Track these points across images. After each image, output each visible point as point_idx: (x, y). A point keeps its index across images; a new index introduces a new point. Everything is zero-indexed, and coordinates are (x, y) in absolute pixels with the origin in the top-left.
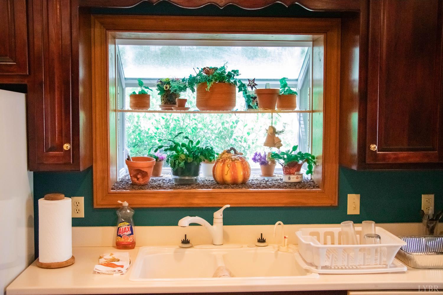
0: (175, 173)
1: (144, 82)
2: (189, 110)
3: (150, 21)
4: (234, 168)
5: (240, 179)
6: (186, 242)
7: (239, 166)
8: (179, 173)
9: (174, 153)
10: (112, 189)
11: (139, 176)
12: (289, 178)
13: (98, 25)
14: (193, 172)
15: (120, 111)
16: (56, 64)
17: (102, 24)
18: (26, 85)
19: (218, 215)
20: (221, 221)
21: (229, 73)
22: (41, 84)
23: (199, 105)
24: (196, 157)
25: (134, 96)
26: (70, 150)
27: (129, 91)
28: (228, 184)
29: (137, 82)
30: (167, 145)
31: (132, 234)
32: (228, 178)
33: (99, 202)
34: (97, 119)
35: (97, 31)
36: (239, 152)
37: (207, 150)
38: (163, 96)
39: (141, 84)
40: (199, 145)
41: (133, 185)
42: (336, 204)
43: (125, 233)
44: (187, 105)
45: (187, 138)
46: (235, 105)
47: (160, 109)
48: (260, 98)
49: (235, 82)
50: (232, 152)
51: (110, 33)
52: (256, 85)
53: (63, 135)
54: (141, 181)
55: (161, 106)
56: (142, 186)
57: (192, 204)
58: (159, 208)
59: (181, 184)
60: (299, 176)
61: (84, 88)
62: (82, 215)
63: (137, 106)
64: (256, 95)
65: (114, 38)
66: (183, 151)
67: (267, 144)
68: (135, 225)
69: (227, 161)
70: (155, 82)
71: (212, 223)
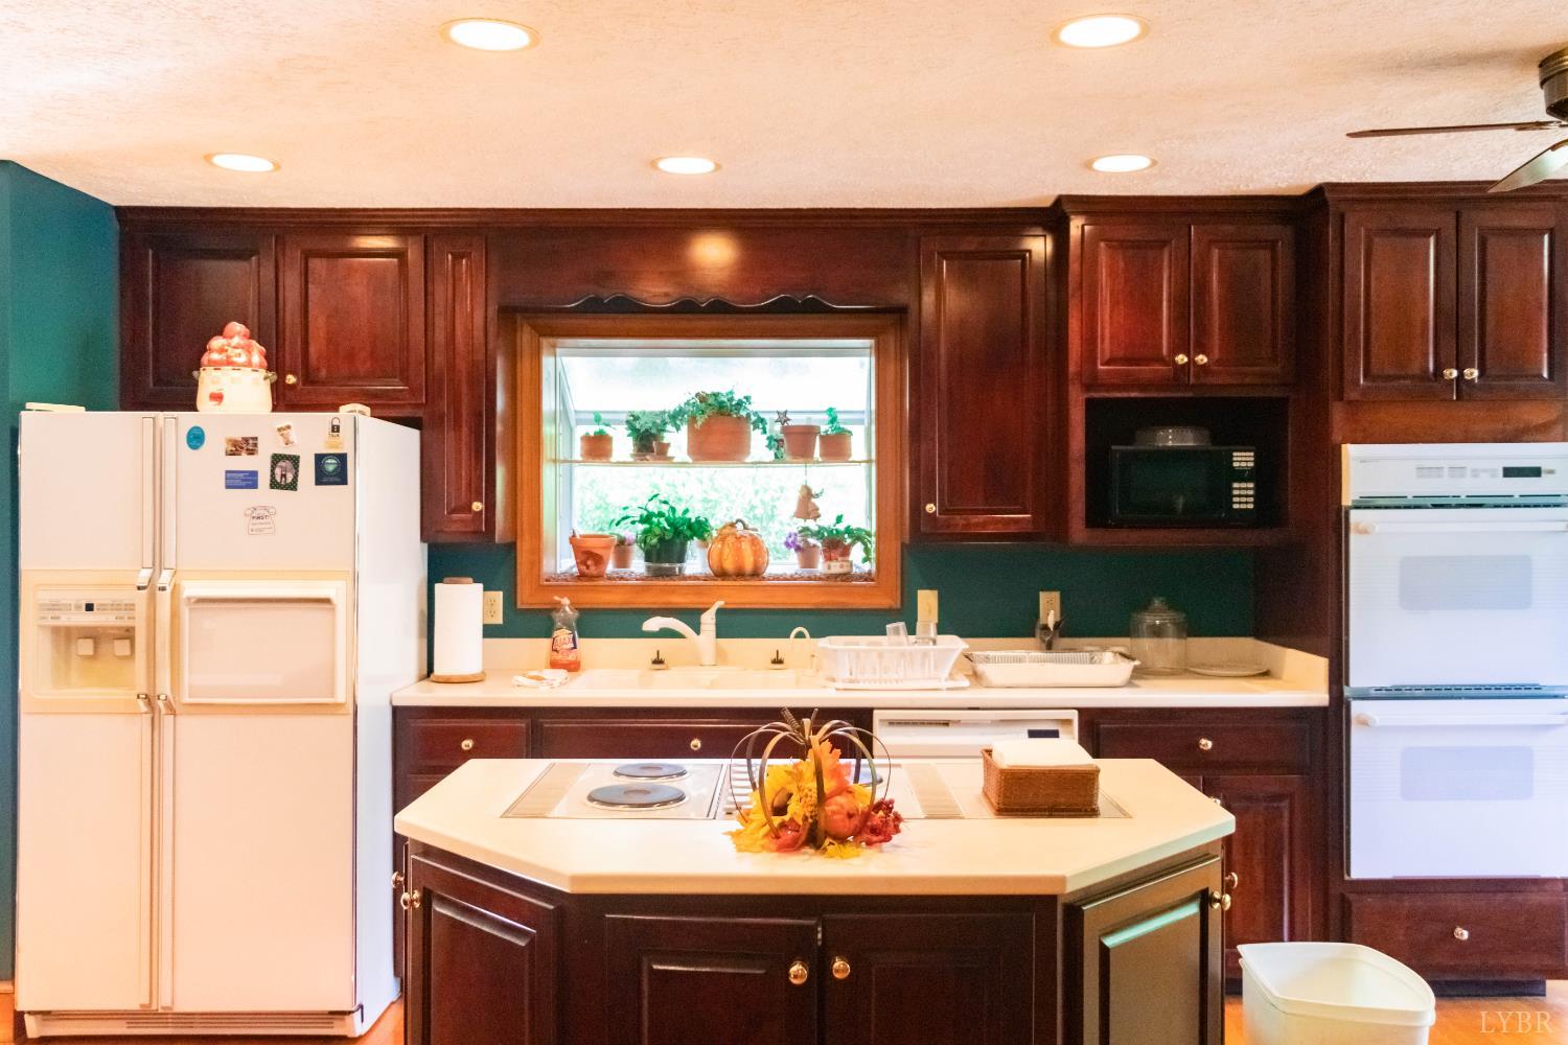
0: (648, 558)
1: (603, 416)
2: (675, 460)
3: (604, 322)
4: (738, 551)
5: (748, 567)
6: (658, 662)
7: (746, 546)
8: (654, 557)
9: (647, 526)
10: (547, 580)
11: (589, 563)
12: (829, 568)
13: (527, 329)
14: (675, 557)
15: (565, 461)
16: (464, 388)
17: (534, 327)
18: (420, 419)
19: (708, 620)
20: (713, 628)
21: (740, 400)
22: (441, 418)
23: (691, 452)
24: (677, 532)
25: (587, 439)
26: (481, 511)
27: (581, 431)
28: (730, 576)
29: (592, 416)
30: (636, 514)
31: (575, 647)
32: (729, 566)
33: (526, 598)
34: (524, 470)
35: (525, 336)
36: (750, 526)
37: (698, 521)
38: (636, 439)
39: (598, 420)
40: (688, 516)
41: (582, 576)
42: (899, 606)
43: (565, 646)
44: (671, 452)
45: (665, 502)
46: (749, 453)
47: (631, 460)
48: (788, 441)
49: (748, 415)
50: (739, 526)
51: (545, 342)
52: (789, 420)
53: (473, 490)
54: (593, 570)
55: (632, 456)
56: (592, 578)
57: (670, 603)
58: (618, 609)
59: (658, 574)
60: (844, 564)
61: (505, 425)
62: (499, 620)
63: (590, 455)
64: (782, 436)
65: (554, 346)
66: (659, 523)
67: (798, 515)
68: (581, 636)
69: (729, 538)
70: (624, 417)
71: (698, 632)
